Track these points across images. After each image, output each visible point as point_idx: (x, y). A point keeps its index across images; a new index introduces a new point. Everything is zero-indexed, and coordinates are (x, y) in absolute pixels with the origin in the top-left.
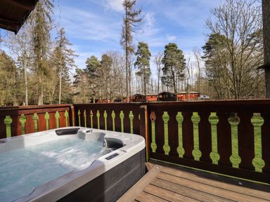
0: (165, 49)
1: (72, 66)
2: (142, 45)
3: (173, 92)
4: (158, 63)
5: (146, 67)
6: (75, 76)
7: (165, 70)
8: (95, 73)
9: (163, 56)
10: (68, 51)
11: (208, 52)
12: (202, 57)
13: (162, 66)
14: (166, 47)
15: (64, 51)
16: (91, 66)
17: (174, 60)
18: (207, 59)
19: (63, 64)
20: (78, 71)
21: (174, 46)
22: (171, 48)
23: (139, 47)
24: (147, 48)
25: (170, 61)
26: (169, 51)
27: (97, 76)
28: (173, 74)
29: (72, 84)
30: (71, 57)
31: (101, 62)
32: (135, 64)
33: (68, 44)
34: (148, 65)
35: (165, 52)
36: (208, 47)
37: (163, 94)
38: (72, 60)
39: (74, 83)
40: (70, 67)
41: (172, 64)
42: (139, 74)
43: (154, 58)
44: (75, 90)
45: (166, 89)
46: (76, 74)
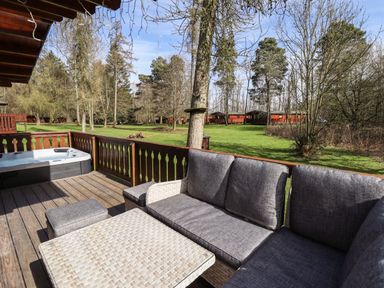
0: (257, 48)
3: (265, 111)
4: (247, 69)
6: (138, 85)
9: (254, 59)
10: (124, 52)
13: (252, 73)
14: (261, 44)
16: (157, 71)
20: (141, 77)
21: (271, 42)
22: (266, 46)
27: (165, 86)
29: (134, 96)
30: (128, 61)
31: (170, 66)
32: (214, 70)
35: (257, 52)
38: (130, 65)
39: (137, 94)
42: (219, 83)
44: (138, 104)
45: (257, 108)
46: (139, 82)
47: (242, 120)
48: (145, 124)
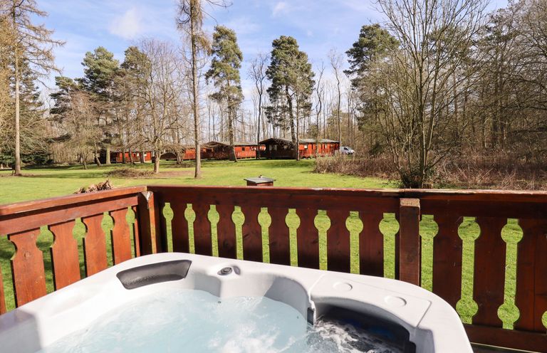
0: (272, 49)
1: (47, 68)
2: (222, 34)
3: (289, 139)
4: (257, 77)
5: (232, 83)
6: (54, 96)
7: (274, 92)
8: (108, 90)
9: (269, 63)
10: (35, 29)
11: (358, 61)
12: (347, 72)
13: (268, 84)
14: (276, 44)
15: (23, 30)
16: (98, 72)
17: (292, 73)
18: (355, 76)
19: (23, 63)
20: (62, 82)
21: (291, 42)
22: (284, 47)
23: (217, 38)
24: (234, 40)
25: (283, 75)
26: (281, 53)
27: (115, 99)
28: (290, 102)
29: (47, 115)
30: (44, 46)
31: (124, 65)
32: (208, 75)
33: (33, 11)
34: (236, 79)
35: (274, 53)
36: (358, 52)
37: (269, 142)
38: (48, 56)
39: (53, 111)
40: (41, 70)
41: (289, 81)
42: (217, 97)
43: (250, 65)
44: (57, 130)
46: (57, 89)
47: (254, 154)
48: (71, 166)
